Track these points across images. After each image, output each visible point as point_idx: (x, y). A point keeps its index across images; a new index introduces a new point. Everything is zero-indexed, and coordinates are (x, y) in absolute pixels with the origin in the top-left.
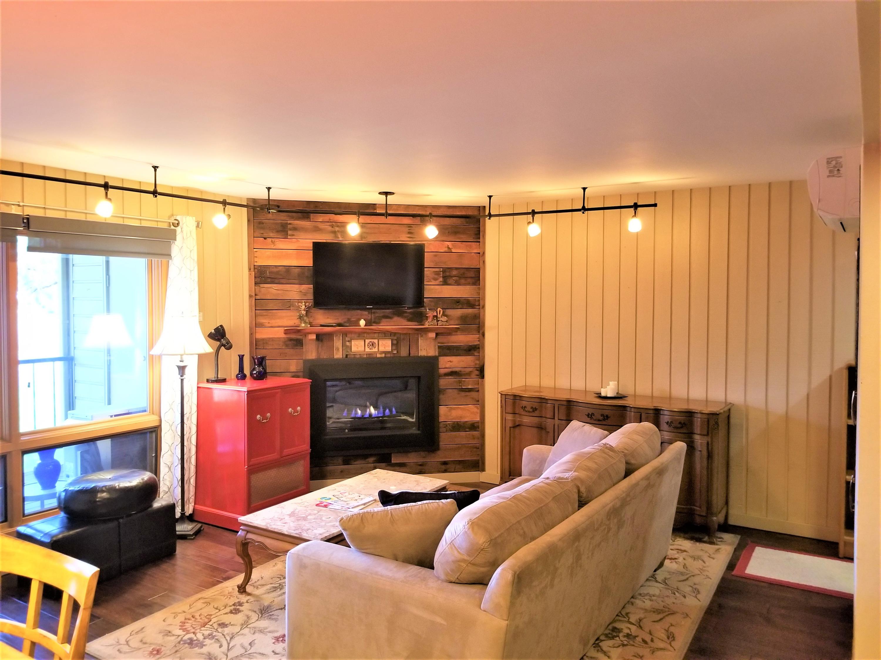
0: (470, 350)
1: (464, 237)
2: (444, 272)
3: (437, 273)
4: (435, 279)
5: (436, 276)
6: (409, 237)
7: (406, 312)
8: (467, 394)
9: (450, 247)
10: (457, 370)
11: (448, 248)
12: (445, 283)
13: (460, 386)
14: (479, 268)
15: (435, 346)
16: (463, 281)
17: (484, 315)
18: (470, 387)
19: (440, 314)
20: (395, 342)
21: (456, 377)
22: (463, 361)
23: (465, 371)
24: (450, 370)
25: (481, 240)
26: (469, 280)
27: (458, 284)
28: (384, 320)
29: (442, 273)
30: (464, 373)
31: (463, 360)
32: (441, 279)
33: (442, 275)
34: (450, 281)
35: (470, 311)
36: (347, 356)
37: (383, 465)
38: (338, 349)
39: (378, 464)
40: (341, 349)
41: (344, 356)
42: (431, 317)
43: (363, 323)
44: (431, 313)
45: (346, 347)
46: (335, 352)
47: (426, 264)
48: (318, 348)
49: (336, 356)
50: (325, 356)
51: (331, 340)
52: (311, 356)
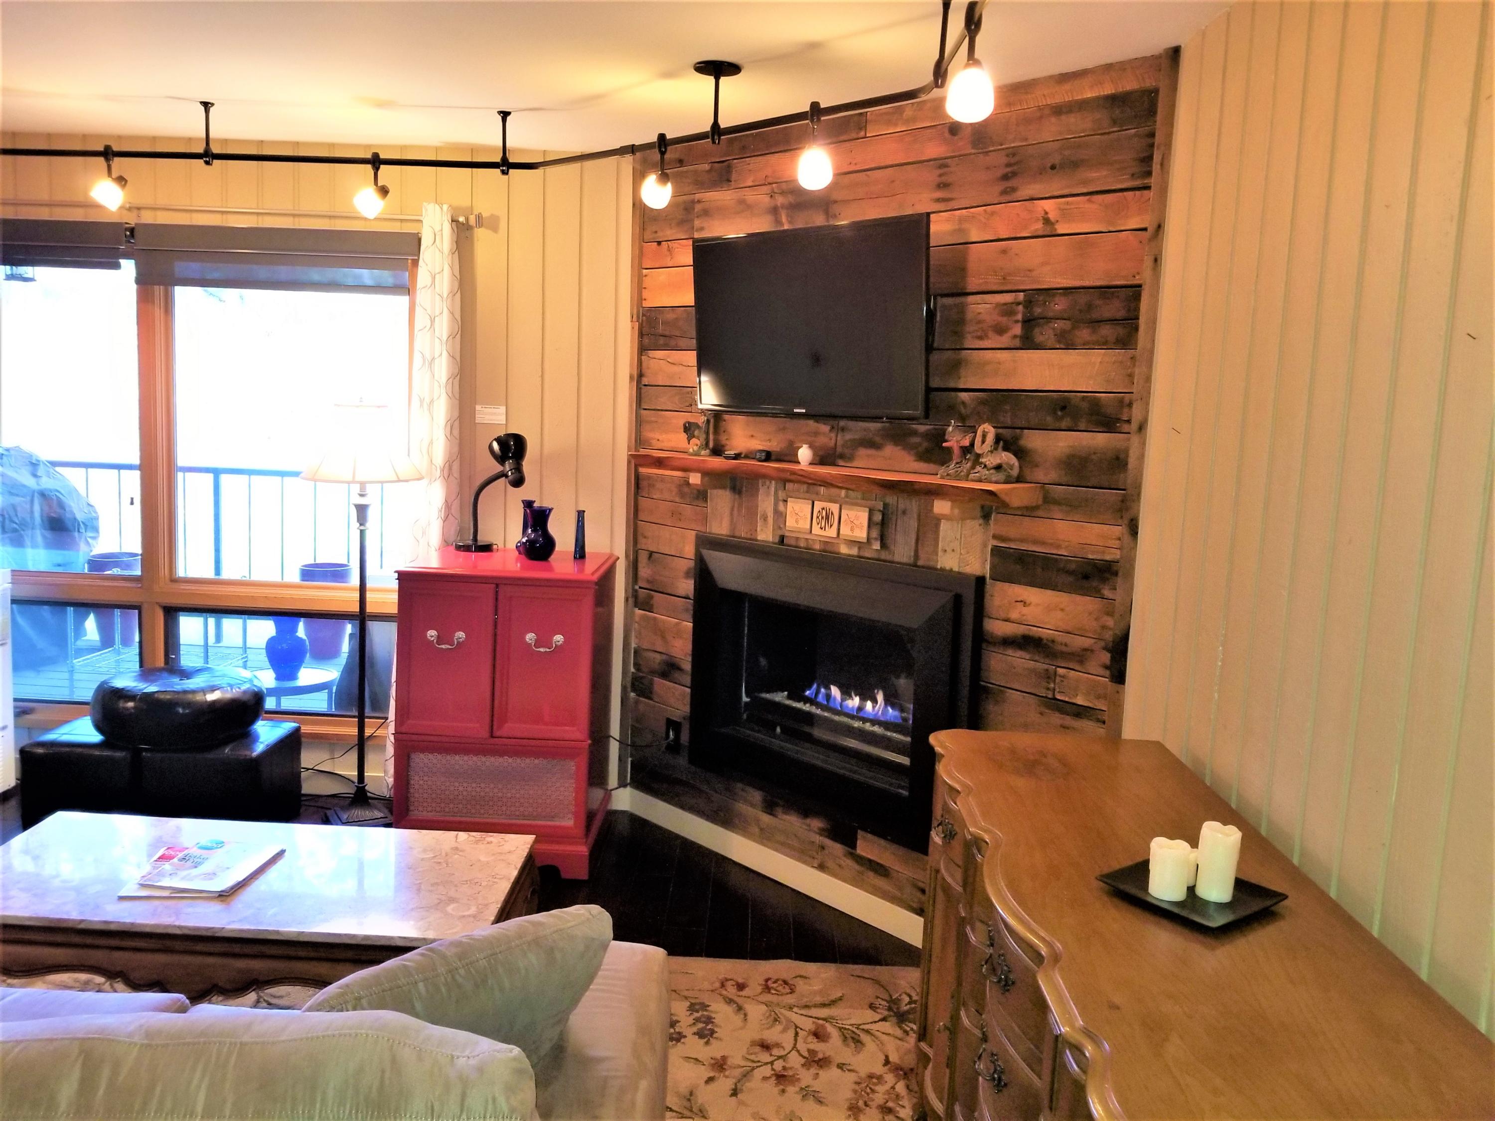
0: (1086, 577)
1: (1100, 177)
2: (1029, 303)
3: (1007, 310)
4: (1000, 330)
5: (1004, 320)
6: (938, 200)
7: (915, 433)
8: (1069, 721)
9: (1052, 216)
10: (1044, 636)
11: (1047, 221)
12: (1028, 342)
13: (1048, 689)
14: (1140, 286)
15: (985, 546)
16: (1084, 334)
17: (1142, 457)
18: (1080, 700)
19: (983, 442)
20: (878, 517)
21: (1037, 658)
22: (1062, 610)
23: (1066, 645)
24: (1020, 630)
25: (1153, 181)
26: (1106, 331)
27: (1066, 343)
28: (862, 452)
29: (1021, 307)
30: (1064, 649)
31: (1062, 606)
32: (1017, 330)
33: (1019, 317)
34: (1044, 334)
35: (1100, 440)
36: (782, 538)
37: (837, 848)
38: (765, 519)
39: (828, 842)
40: (770, 520)
41: (777, 540)
42: (956, 451)
43: (804, 454)
44: (955, 439)
45: (780, 516)
46: (760, 524)
47: (973, 284)
48: (732, 509)
49: (766, 535)
50: (743, 532)
51: (754, 492)
52: (720, 528)
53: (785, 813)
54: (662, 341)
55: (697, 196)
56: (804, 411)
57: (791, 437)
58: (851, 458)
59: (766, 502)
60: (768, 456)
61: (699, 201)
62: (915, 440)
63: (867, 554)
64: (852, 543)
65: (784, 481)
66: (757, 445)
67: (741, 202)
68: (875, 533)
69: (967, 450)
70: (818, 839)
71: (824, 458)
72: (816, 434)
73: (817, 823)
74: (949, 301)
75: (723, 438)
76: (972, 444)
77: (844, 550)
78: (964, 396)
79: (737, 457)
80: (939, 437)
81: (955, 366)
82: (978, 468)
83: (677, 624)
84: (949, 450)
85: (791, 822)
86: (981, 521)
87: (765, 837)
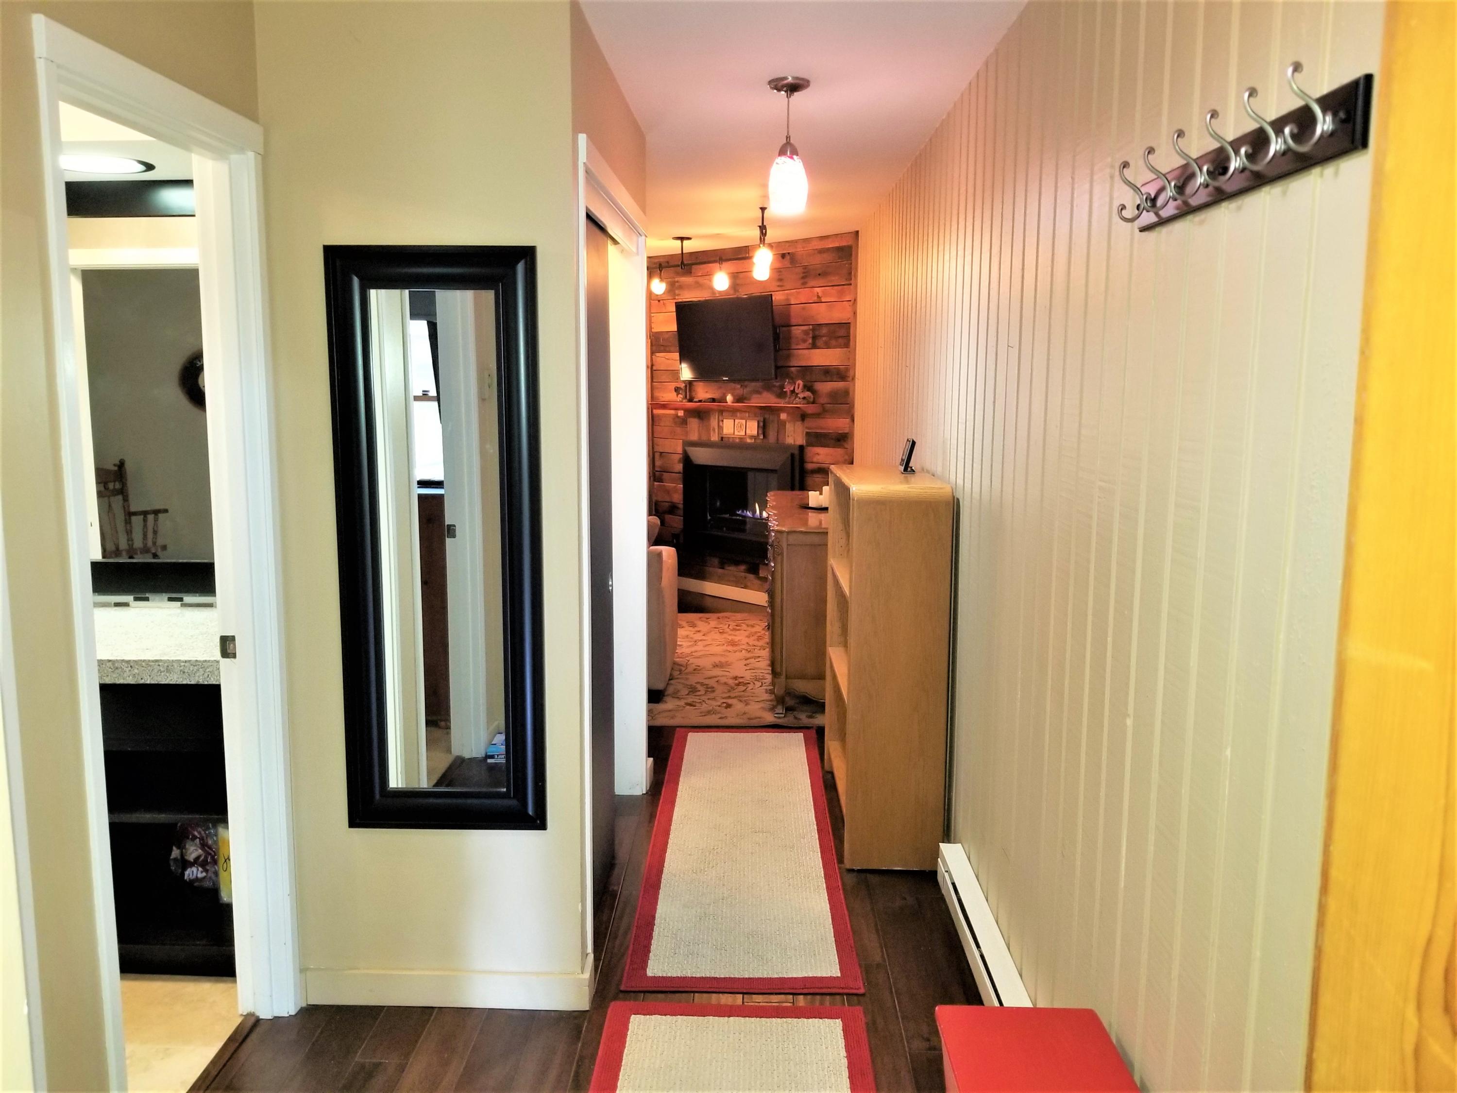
0: (839, 440)
1: (835, 280)
2: (813, 330)
3: (806, 333)
4: (804, 341)
5: (805, 337)
6: (778, 286)
7: (774, 386)
9: (820, 295)
10: (826, 468)
11: (818, 297)
12: (814, 346)
14: (849, 323)
15: (803, 432)
16: (833, 342)
17: (854, 391)
19: (798, 388)
20: (762, 424)
24: (817, 466)
25: (852, 282)
26: (841, 341)
27: (828, 346)
28: (755, 396)
29: (811, 332)
31: (832, 454)
32: (810, 341)
33: (811, 335)
34: (820, 343)
35: (840, 385)
36: (722, 438)
37: (751, 576)
38: (714, 430)
39: (747, 575)
40: (716, 430)
41: (720, 439)
42: (788, 393)
43: (729, 398)
44: (788, 388)
45: (720, 428)
46: (712, 433)
47: (794, 321)
48: (699, 426)
49: (715, 438)
50: (704, 438)
51: (709, 419)
52: (694, 437)
53: (729, 566)
54: (662, 348)
55: (676, 279)
56: (727, 379)
57: (724, 392)
58: (749, 399)
59: (714, 422)
60: (713, 400)
61: (677, 282)
62: (775, 389)
63: (758, 441)
64: (752, 437)
65: (721, 412)
66: (709, 396)
67: (697, 283)
68: (760, 432)
69: (793, 391)
70: (743, 574)
71: (739, 399)
72: (734, 389)
73: (743, 567)
74: (784, 329)
75: (693, 394)
76: (794, 389)
77: (749, 441)
78: (793, 369)
79: (700, 401)
80: (782, 387)
81: (788, 357)
82: (797, 399)
83: (675, 486)
84: (786, 392)
85: (732, 569)
86: (801, 422)
87: (720, 580)
